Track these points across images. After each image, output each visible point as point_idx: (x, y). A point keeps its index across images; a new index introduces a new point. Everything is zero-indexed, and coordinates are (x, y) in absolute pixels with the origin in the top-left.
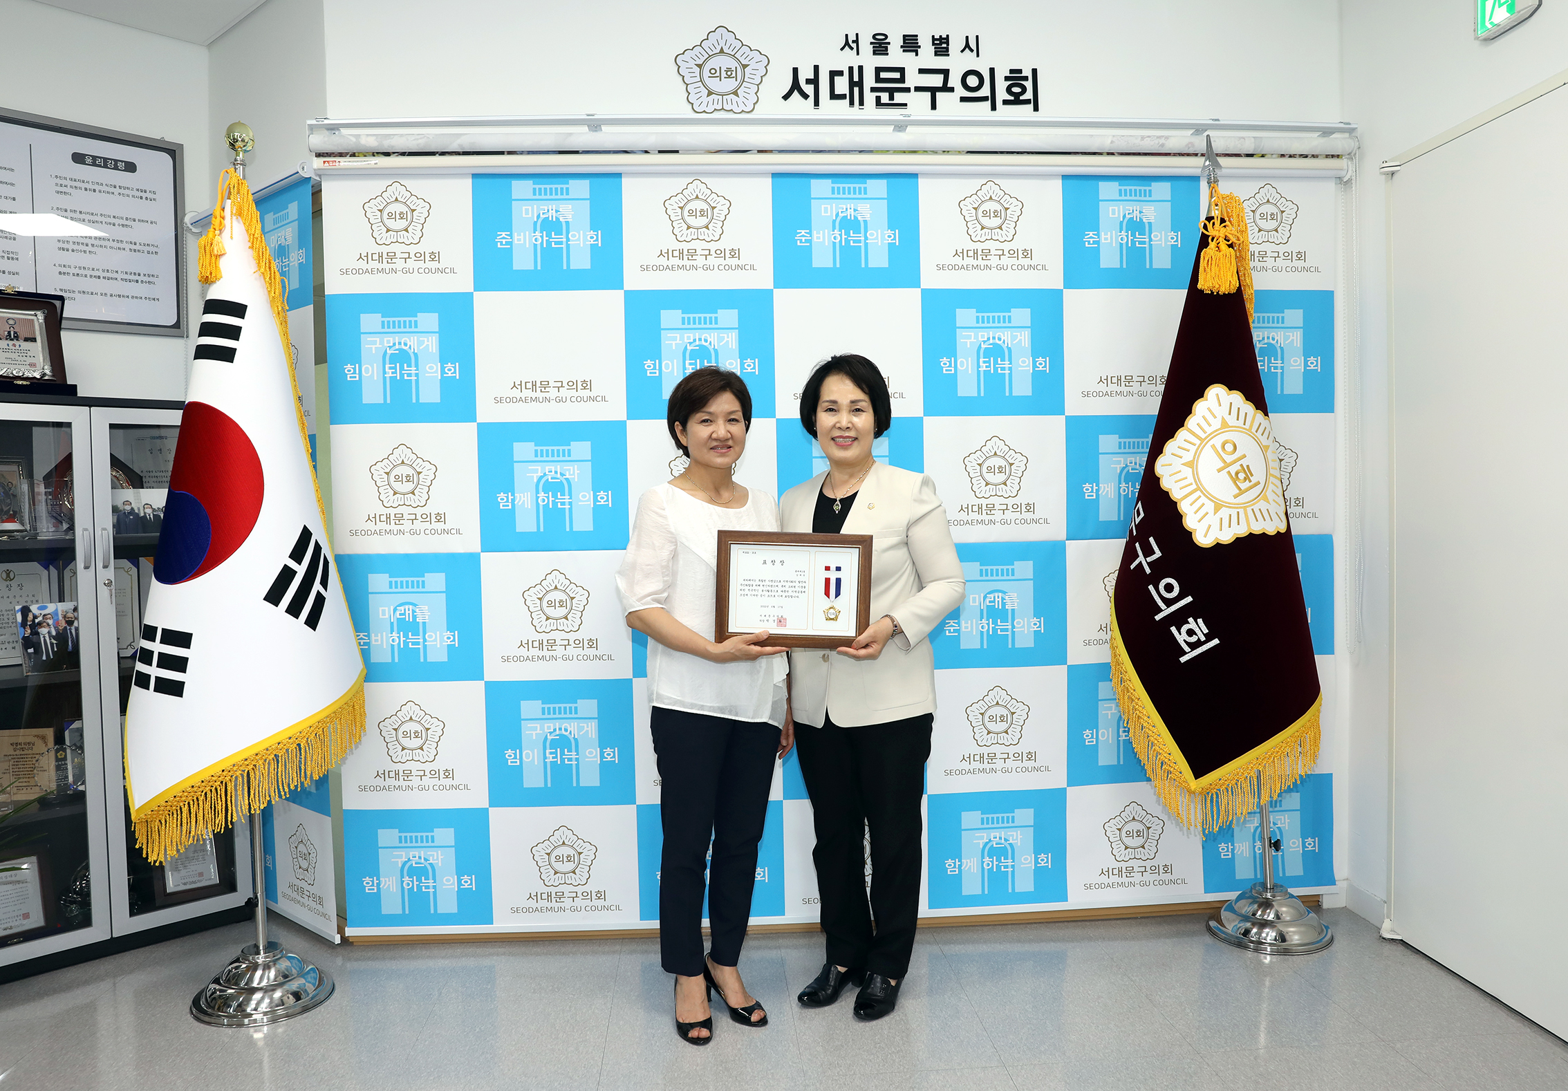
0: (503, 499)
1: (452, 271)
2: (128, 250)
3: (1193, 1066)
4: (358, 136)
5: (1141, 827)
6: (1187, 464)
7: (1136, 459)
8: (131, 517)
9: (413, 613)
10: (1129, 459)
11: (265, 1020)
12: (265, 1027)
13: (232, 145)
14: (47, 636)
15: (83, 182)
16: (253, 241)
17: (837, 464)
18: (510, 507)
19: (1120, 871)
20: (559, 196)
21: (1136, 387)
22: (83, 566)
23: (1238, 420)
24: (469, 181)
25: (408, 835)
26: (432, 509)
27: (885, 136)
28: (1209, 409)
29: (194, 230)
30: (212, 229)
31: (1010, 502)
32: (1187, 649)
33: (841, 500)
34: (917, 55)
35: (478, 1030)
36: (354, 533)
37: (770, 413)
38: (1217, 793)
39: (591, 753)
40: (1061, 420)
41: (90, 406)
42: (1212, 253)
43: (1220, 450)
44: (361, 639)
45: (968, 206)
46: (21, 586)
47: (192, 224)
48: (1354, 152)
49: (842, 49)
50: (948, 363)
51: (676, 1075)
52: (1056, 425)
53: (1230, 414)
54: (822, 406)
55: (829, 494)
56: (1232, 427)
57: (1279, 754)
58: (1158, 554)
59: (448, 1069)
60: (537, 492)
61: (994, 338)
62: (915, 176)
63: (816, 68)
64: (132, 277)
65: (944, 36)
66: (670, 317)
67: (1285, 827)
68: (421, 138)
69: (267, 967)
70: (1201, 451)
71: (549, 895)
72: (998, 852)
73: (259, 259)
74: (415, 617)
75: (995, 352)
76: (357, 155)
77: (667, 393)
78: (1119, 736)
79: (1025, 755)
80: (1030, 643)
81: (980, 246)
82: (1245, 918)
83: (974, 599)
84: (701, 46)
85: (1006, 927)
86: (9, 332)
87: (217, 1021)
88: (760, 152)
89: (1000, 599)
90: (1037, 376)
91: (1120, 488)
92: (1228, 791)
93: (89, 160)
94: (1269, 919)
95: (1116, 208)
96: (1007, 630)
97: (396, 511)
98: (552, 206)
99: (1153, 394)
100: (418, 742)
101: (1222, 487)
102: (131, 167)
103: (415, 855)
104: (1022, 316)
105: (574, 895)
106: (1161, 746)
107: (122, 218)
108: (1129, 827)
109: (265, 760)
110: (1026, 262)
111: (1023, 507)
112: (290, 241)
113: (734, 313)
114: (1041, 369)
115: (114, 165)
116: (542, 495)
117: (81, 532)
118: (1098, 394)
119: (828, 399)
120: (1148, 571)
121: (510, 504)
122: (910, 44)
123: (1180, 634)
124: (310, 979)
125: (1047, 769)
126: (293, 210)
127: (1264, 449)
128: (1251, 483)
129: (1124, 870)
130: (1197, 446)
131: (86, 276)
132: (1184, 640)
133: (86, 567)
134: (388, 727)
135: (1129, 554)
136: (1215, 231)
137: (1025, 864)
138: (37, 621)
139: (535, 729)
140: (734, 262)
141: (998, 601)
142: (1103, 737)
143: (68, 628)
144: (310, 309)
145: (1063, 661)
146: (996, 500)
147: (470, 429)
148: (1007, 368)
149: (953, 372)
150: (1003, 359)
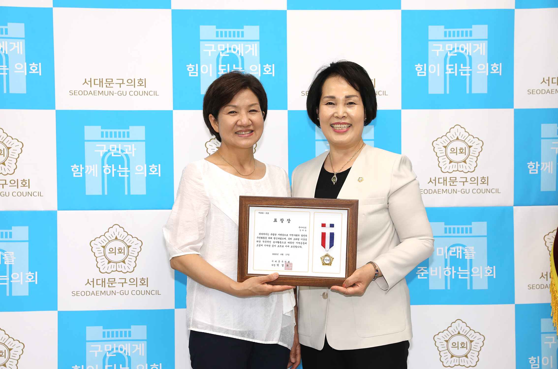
0: (76, 170)
17: (335, 146)
18: (81, 176)
26: (19, 176)
31: (469, 176)
33: (338, 175)
37: (283, 106)
39: (140, 368)
40: (510, 112)
52: (506, 116)
54: (324, 100)
55: (329, 169)
60: (103, 164)
77: (204, 91)
80: (484, 286)
83: (440, 251)
89: (460, 251)
90: (492, 78)
96: (466, 275)
111: (480, 180)
114: (495, 72)
118: (541, 92)
119: (328, 95)
121: (81, 174)
141: (459, 253)
142: (545, 362)
145: (511, 300)
146: (458, 175)
147: (50, 115)
148: (468, 72)
149: (425, 75)
150: (465, 65)
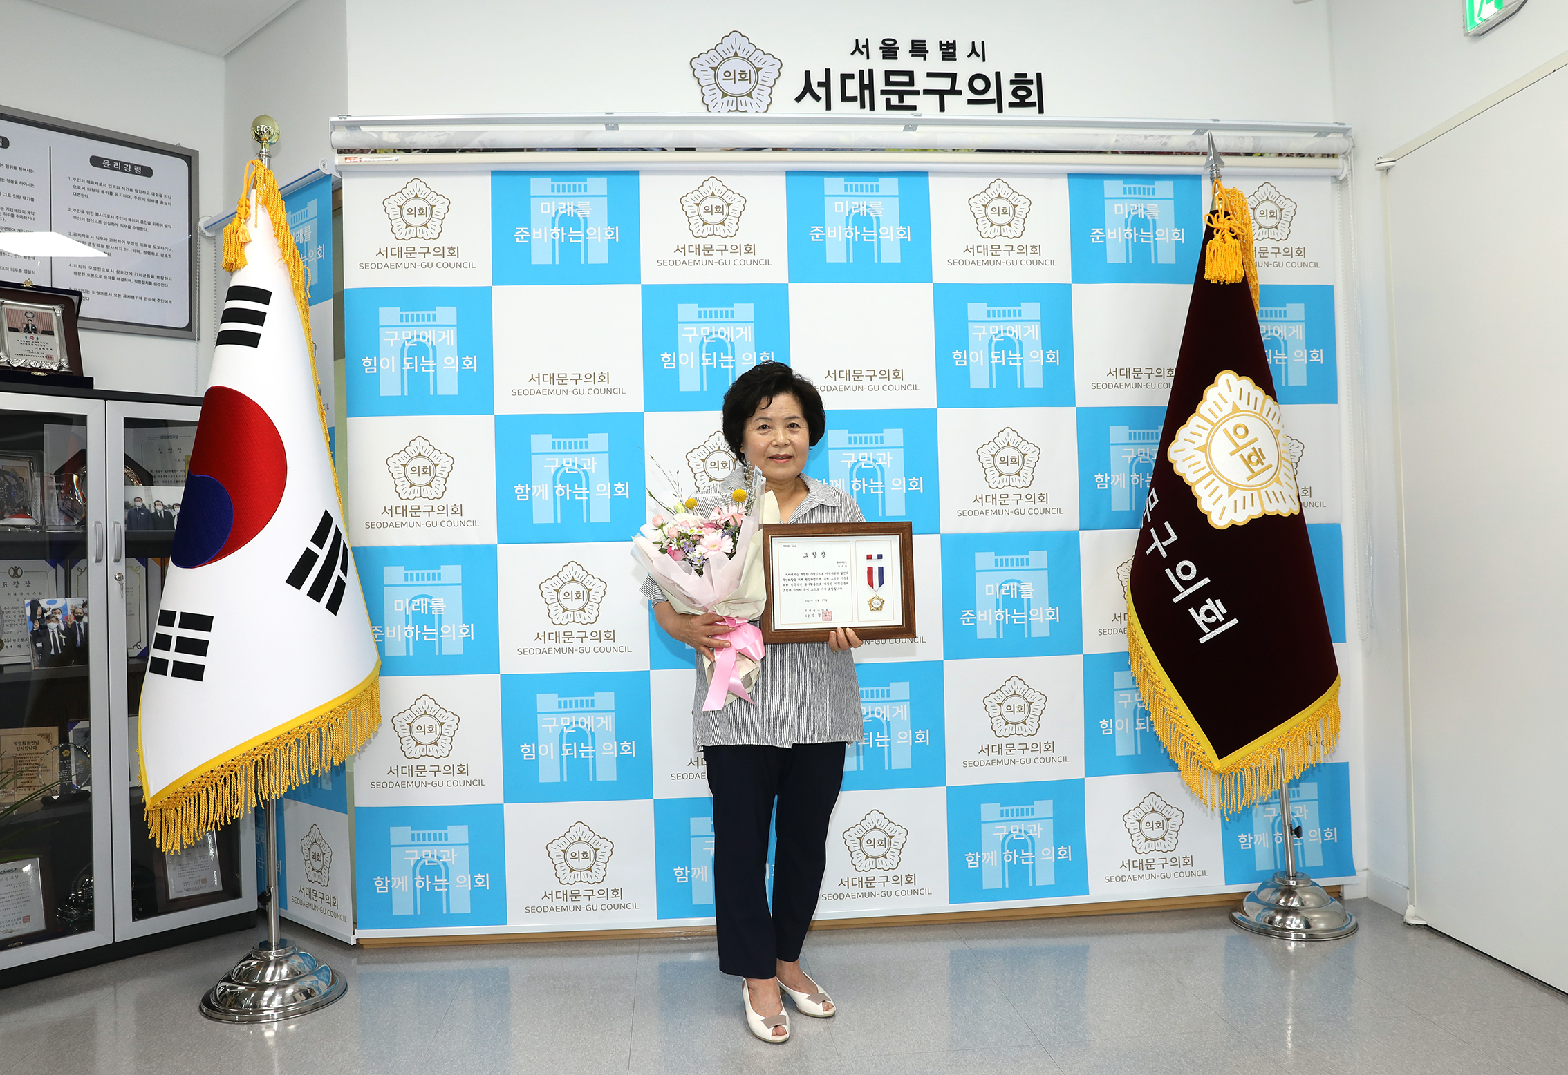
0: (520, 492)
1: (471, 265)
2: (143, 253)
3: (1232, 1040)
4: (380, 133)
5: (1160, 818)
6: (1200, 449)
7: (1146, 450)
8: (142, 514)
9: (428, 606)
10: (1139, 450)
11: (276, 1017)
12: (276, 1023)
13: (258, 137)
14: (56, 630)
15: (101, 184)
16: (278, 230)
18: (527, 499)
19: (1141, 863)
20: (577, 193)
21: (1144, 379)
22: (94, 559)
23: (1248, 404)
24: (488, 179)
25: (421, 832)
26: (448, 500)
27: (895, 135)
28: (1219, 394)
29: (208, 234)
30: (237, 218)
31: (1024, 492)
32: (1206, 629)
34: (925, 59)
35: (499, 1022)
36: (370, 526)
38: (1240, 773)
39: (608, 747)
40: (1072, 411)
41: (106, 400)
42: (1218, 244)
43: (1232, 434)
44: (376, 632)
45: (977, 204)
46: (28, 584)
47: (205, 228)
48: (1349, 151)
49: (852, 53)
50: (960, 356)
51: (707, 1059)
52: (1067, 416)
53: (1240, 399)
56: (1243, 411)
57: (1301, 732)
58: (1174, 537)
59: (471, 1058)
60: (555, 484)
61: (1005, 331)
62: (925, 174)
63: (828, 71)
64: (146, 279)
65: (951, 42)
66: (687, 311)
67: (1304, 817)
68: (442, 135)
69: (278, 963)
70: (1213, 435)
71: (565, 894)
72: (1019, 845)
73: (284, 246)
74: (430, 610)
75: (1007, 344)
76: (378, 151)
78: (1135, 726)
79: (1043, 746)
80: (1046, 633)
81: (989, 242)
82: (1269, 906)
83: (990, 589)
84: (715, 49)
85: (1028, 922)
86: (27, 325)
87: (228, 1017)
88: (774, 149)
89: (1015, 589)
90: (1047, 368)
91: (1131, 478)
92: (1251, 770)
93: (107, 164)
94: (1292, 905)
95: (1121, 206)
96: (1023, 619)
97: (413, 503)
98: (570, 203)
99: (1161, 386)
100: (432, 737)
101: (1235, 470)
102: (147, 172)
103: (428, 854)
104: (1032, 309)
105: (590, 893)
106: (1183, 727)
107: (137, 221)
108: (1148, 819)
109: (286, 745)
110: (1035, 257)
111: (1037, 497)
112: (308, 239)
113: (749, 308)
114: (1051, 361)
115: (131, 169)
116: (559, 486)
117: (94, 526)
118: (1108, 386)
120: (1164, 554)
121: (527, 496)
122: (919, 49)
123: (1199, 615)
124: (323, 977)
125: (1065, 759)
126: (312, 208)
127: (1275, 433)
128: (1264, 466)
129: (1145, 862)
130: (1209, 431)
131: (100, 277)
132: (1203, 621)
133: (98, 561)
134: (401, 722)
135: (1145, 540)
136: (1220, 223)
137: (1045, 858)
138: (46, 615)
139: (551, 722)
140: (749, 257)
141: (1014, 591)
142: (1120, 727)
143: (77, 623)
144: (329, 303)
145: (1079, 651)
146: (1010, 491)
147: (488, 422)
148: (1018, 361)
149: (965, 364)
150: (1014, 352)
